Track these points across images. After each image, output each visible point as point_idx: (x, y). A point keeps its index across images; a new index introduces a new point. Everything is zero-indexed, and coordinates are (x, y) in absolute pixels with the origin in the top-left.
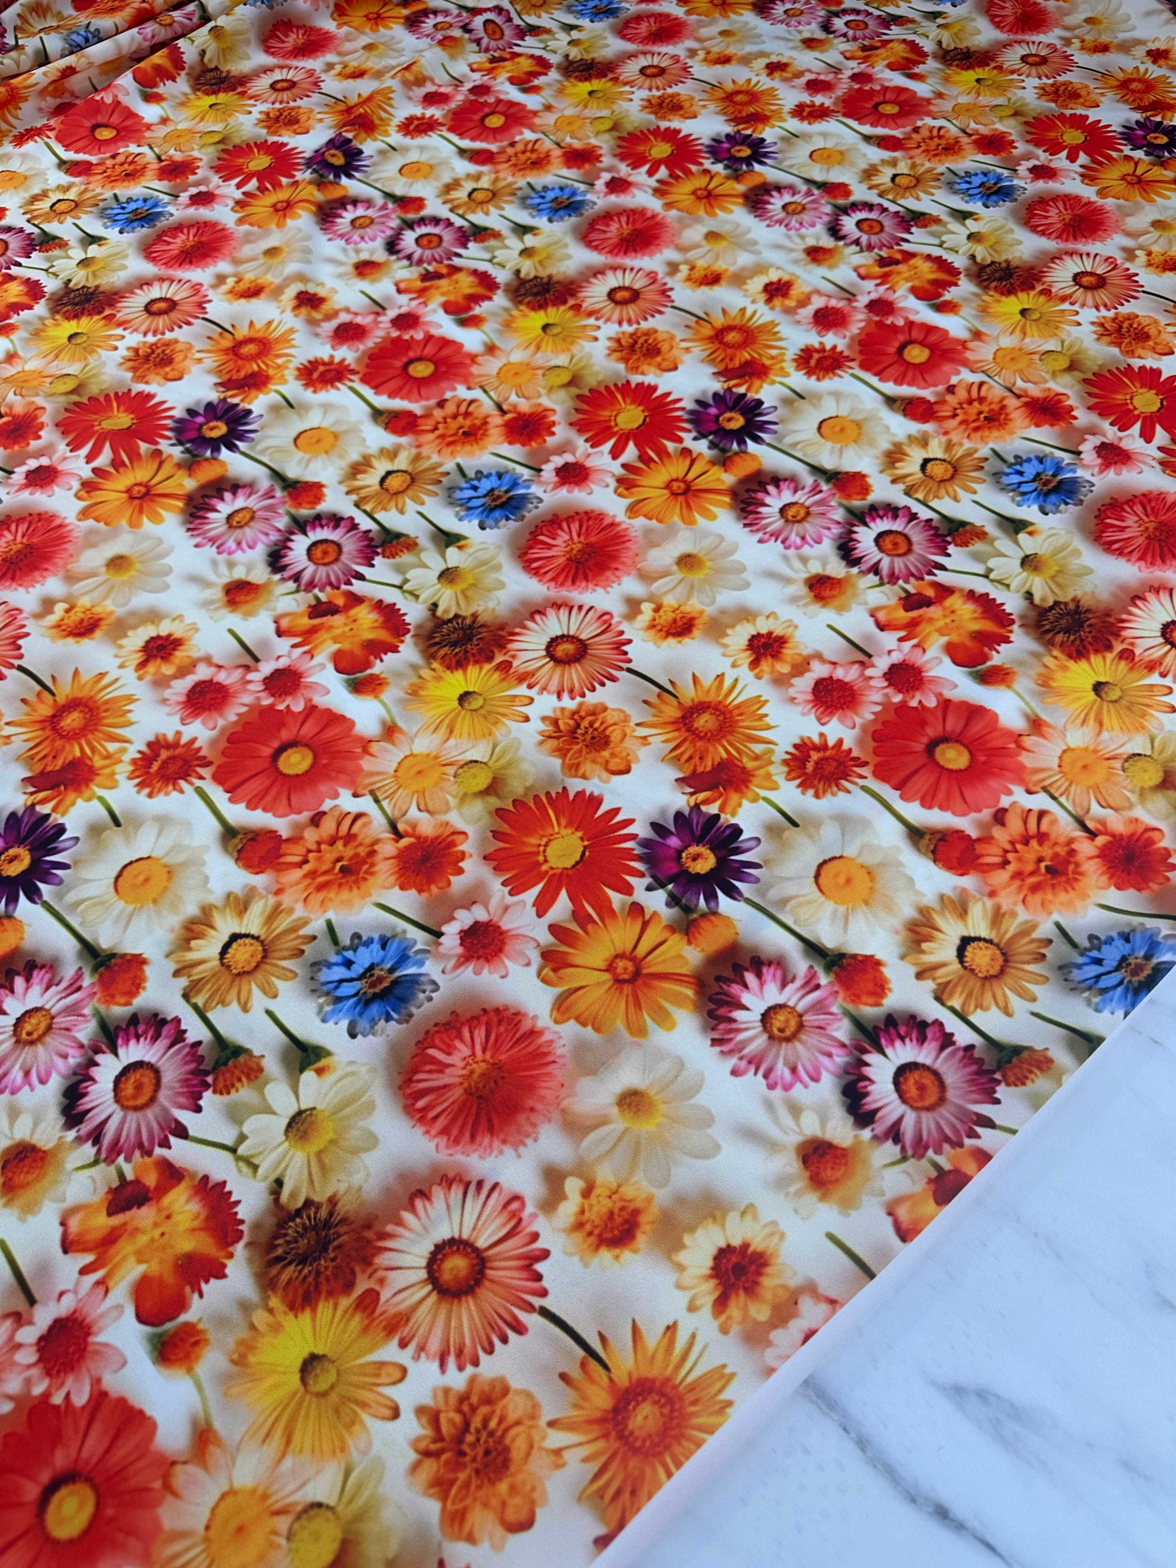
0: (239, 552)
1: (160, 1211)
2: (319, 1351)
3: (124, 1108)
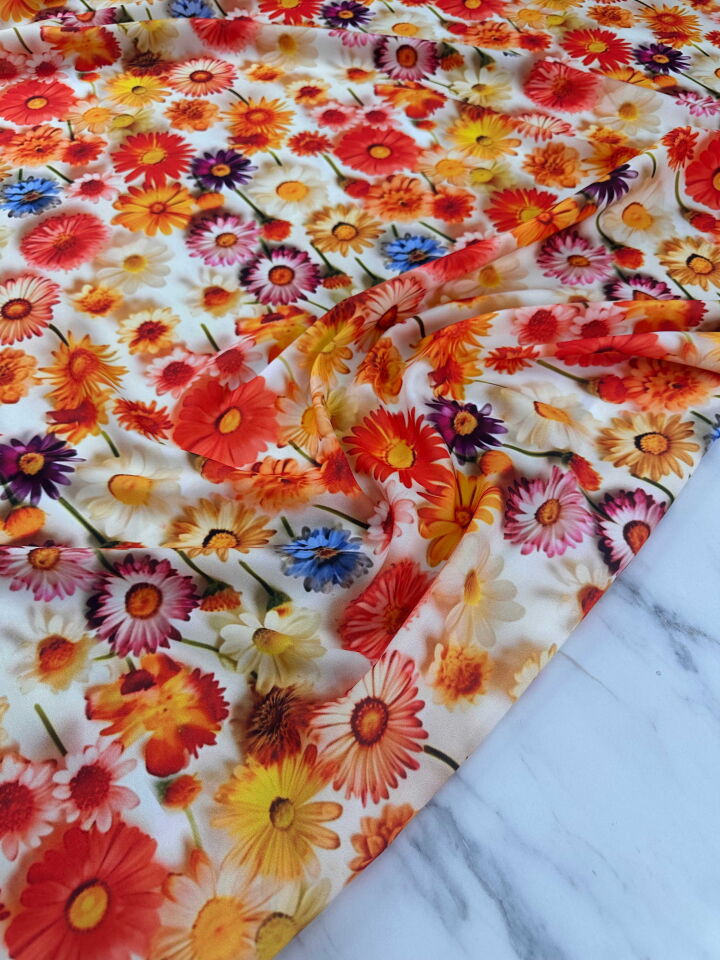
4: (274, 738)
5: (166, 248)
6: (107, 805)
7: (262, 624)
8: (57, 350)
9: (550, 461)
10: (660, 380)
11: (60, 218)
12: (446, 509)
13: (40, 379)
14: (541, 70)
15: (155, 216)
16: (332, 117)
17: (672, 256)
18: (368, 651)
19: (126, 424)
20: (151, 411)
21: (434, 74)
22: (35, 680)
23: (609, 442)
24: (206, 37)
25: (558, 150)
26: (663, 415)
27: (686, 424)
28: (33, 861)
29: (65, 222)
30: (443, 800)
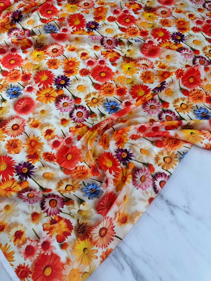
1: (59, 224)
2: (86, 247)
3: (51, 207)
4: (83, 234)
6: (49, 249)
7: (79, 208)
8: (27, 139)
10: (171, 141)
11: (23, 99)
12: (120, 179)
13: (24, 147)
14: (145, 46)
15: (47, 97)
16: (90, 63)
17: (177, 104)
18: (103, 214)
19: (45, 160)
20: (51, 154)
21: (117, 47)
22: (32, 222)
23: (158, 159)
24: (56, 38)
25: (149, 72)
26: (170, 152)
27: (176, 154)
28: (35, 262)
29: (24, 100)
30: (119, 246)
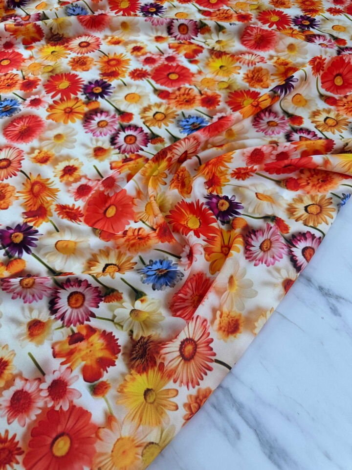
0: (101, 136)
1: (88, 343)
2: (150, 387)
3: (72, 308)
4: (143, 361)
5: (73, 129)
6: (66, 397)
7: (134, 307)
8: (25, 182)
9: (265, 221)
10: (315, 179)
11: (21, 118)
12: (217, 247)
13: (18, 197)
14: (248, 31)
15: (67, 114)
16: (149, 61)
17: (317, 118)
18: (184, 317)
19: (61, 216)
20: (73, 209)
21: (197, 36)
22: (27, 341)
23: (292, 210)
24: (85, 25)
25: (259, 70)
26: (317, 195)
27: (329, 199)
28: (33, 427)
29: (24, 120)
30: (225, 385)
